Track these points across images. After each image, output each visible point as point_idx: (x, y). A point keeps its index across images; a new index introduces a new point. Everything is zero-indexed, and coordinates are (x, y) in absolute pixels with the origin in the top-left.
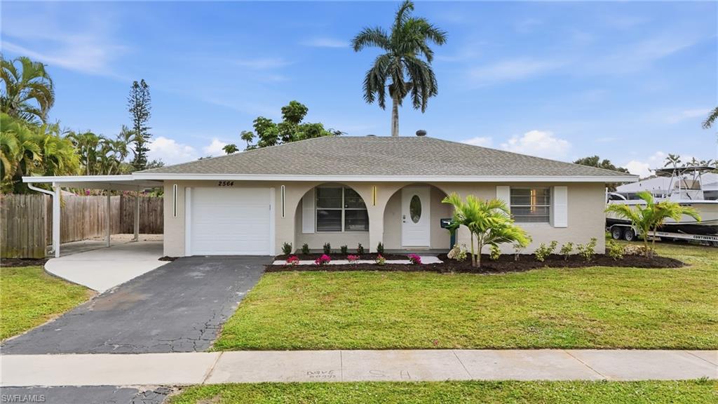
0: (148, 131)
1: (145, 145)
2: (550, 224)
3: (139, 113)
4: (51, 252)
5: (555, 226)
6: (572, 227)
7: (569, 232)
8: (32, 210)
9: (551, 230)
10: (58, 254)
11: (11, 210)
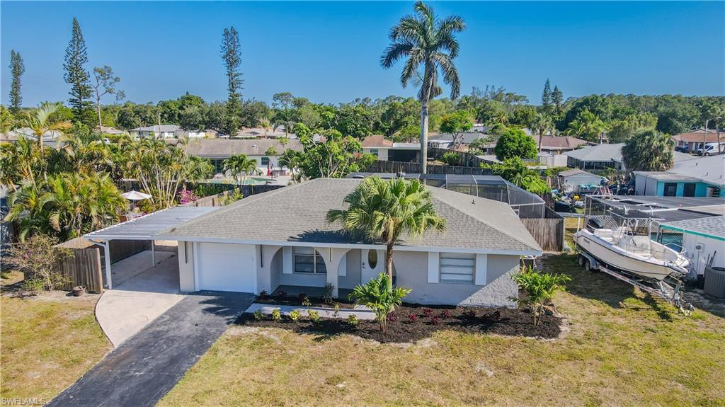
2: (473, 282)
3: (231, 59)
4: (106, 286)
5: (476, 284)
6: (490, 285)
7: (488, 290)
8: (91, 260)
9: (472, 286)
10: (110, 287)
11: (77, 259)
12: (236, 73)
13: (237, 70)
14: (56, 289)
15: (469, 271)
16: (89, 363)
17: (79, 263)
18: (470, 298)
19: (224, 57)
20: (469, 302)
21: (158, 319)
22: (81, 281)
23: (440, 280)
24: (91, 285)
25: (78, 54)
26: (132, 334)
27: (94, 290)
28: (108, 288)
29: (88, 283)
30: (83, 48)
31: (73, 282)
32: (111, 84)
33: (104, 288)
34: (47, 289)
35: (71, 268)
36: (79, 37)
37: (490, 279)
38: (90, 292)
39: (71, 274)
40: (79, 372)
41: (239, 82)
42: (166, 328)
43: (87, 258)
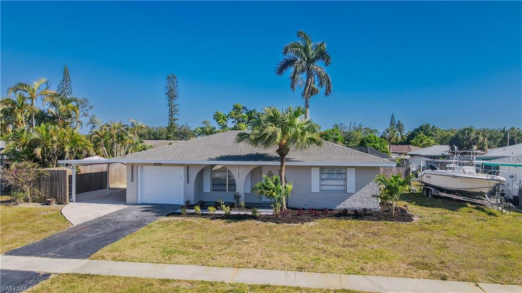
0: (177, 107)
1: (175, 116)
2: (345, 191)
3: (171, 96)
4: (72, 200)
5: (348, 192)
6: (358, 193)
7: (357, 196)
8: (61, 178)
9: (345, 195)
10: (74, 201)
11: (52, 178)
12: (174, 104)
13: (175, 102)
14: (33, 202)
15: (342, 183)
16: (54, 232)
17: (53, 181)
18: (343, 203)
19: (166, 94)
20: (343, 206)
21: (108, 214)
22: (53, 195)
23: (321, 190)
24: (60, 198)
25: (65, 89)
26: (87, 221)
27: (61, 202)
28: (72, 201)
29: (58, 196)
30: (70, 85)
31: (47, 196)
32: (87, 110)
33: (69, 201)
34: (26, 201)
35: (46, 185)
36: (68, 78)
37: (358, 188)
38: (59, 204)
39: (46, 189)
40: (44, 236)
41: (177, 110)
42: (115, 217)
43: (59, 177)
